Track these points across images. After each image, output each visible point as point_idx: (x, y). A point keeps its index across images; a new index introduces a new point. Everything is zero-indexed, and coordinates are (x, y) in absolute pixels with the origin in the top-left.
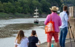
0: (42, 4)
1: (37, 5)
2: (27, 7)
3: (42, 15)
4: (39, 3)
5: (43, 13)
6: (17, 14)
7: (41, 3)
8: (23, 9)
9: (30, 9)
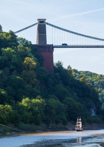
0: (66, 106)
1: (57, 107)
2: (39, 111)
3: (67, 127)
4: (61, 104)
5: (69, 123)
6: (22, 125)
7: (64, 103)
8: (32, 116)
9: (46, 115)
